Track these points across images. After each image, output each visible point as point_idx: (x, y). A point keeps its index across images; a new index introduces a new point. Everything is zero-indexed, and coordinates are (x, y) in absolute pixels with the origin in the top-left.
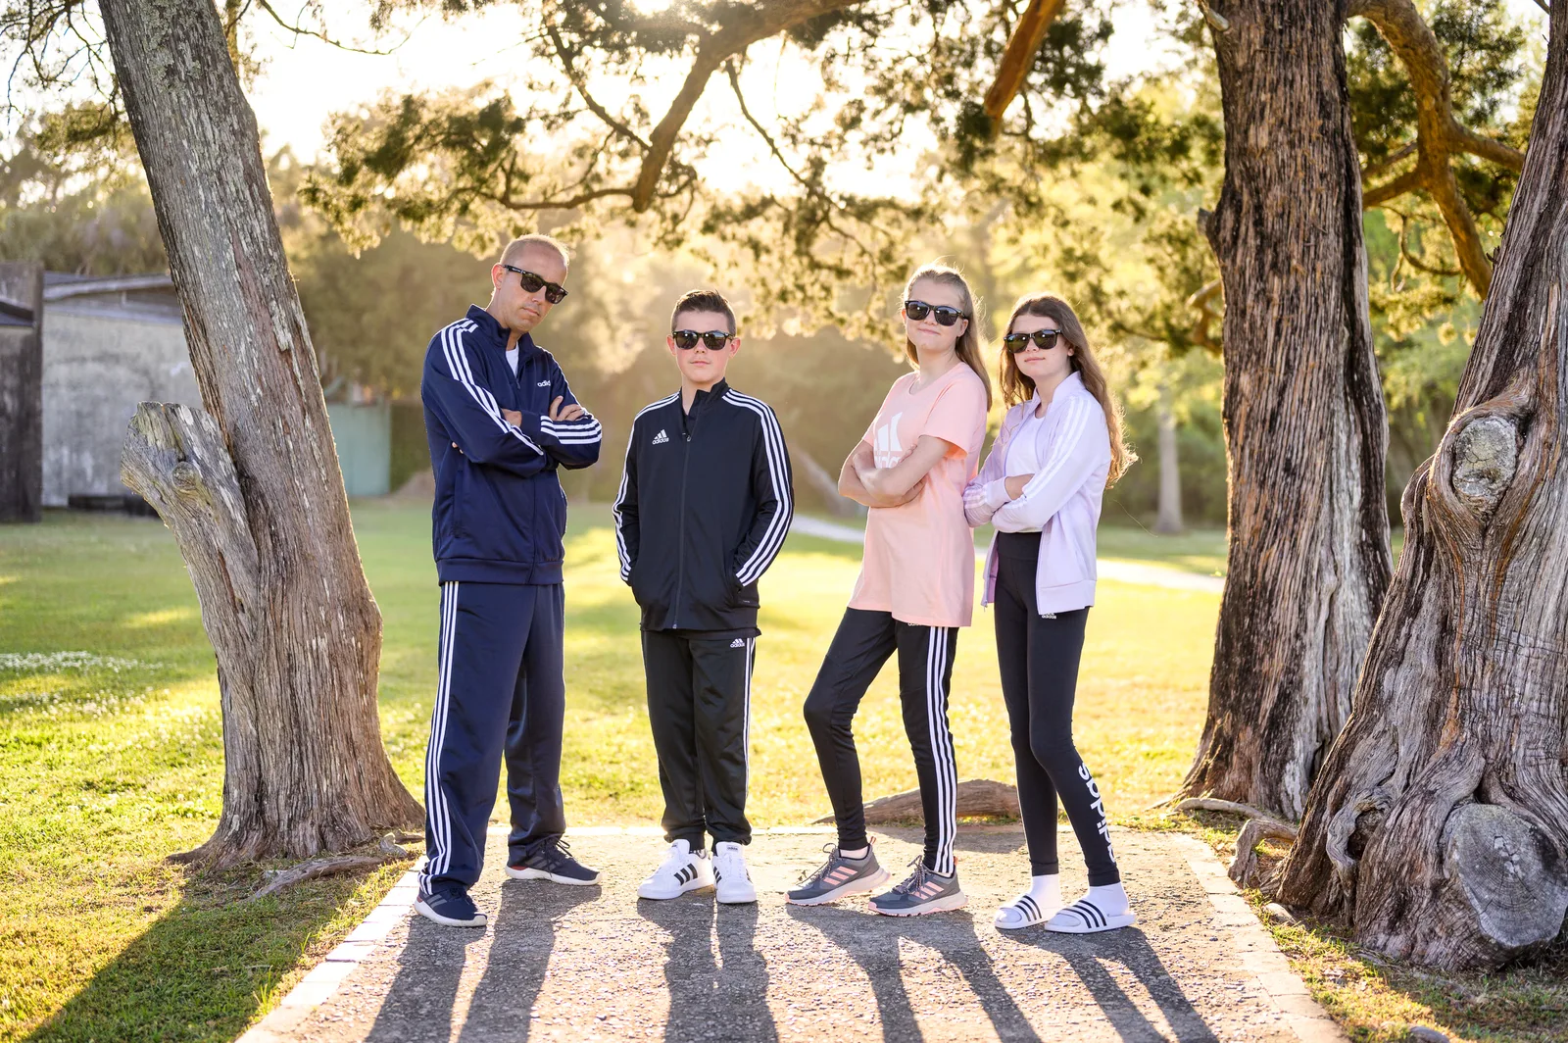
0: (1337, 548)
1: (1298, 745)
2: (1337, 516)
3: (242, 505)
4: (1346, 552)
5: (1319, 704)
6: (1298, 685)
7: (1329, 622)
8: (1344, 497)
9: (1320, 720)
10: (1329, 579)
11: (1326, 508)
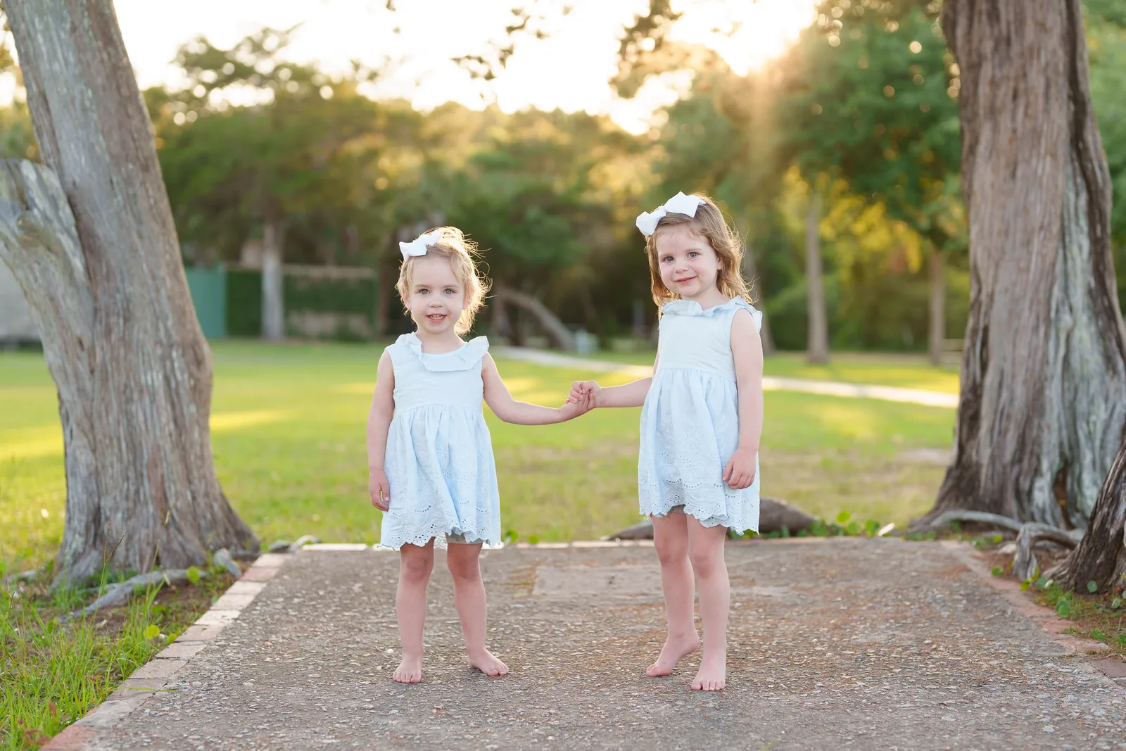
0: (1072, 290)
1: (1045, 465)
2: (1070, 263)
3: (79, 248)
4: (1079, 297)
5: (1060, 429)
6: (1042, 414)
7: (1066, 360)
8: (1075, 249)
9: (1061, 445)
10: (1067, 319)
11: (1060, 257)
